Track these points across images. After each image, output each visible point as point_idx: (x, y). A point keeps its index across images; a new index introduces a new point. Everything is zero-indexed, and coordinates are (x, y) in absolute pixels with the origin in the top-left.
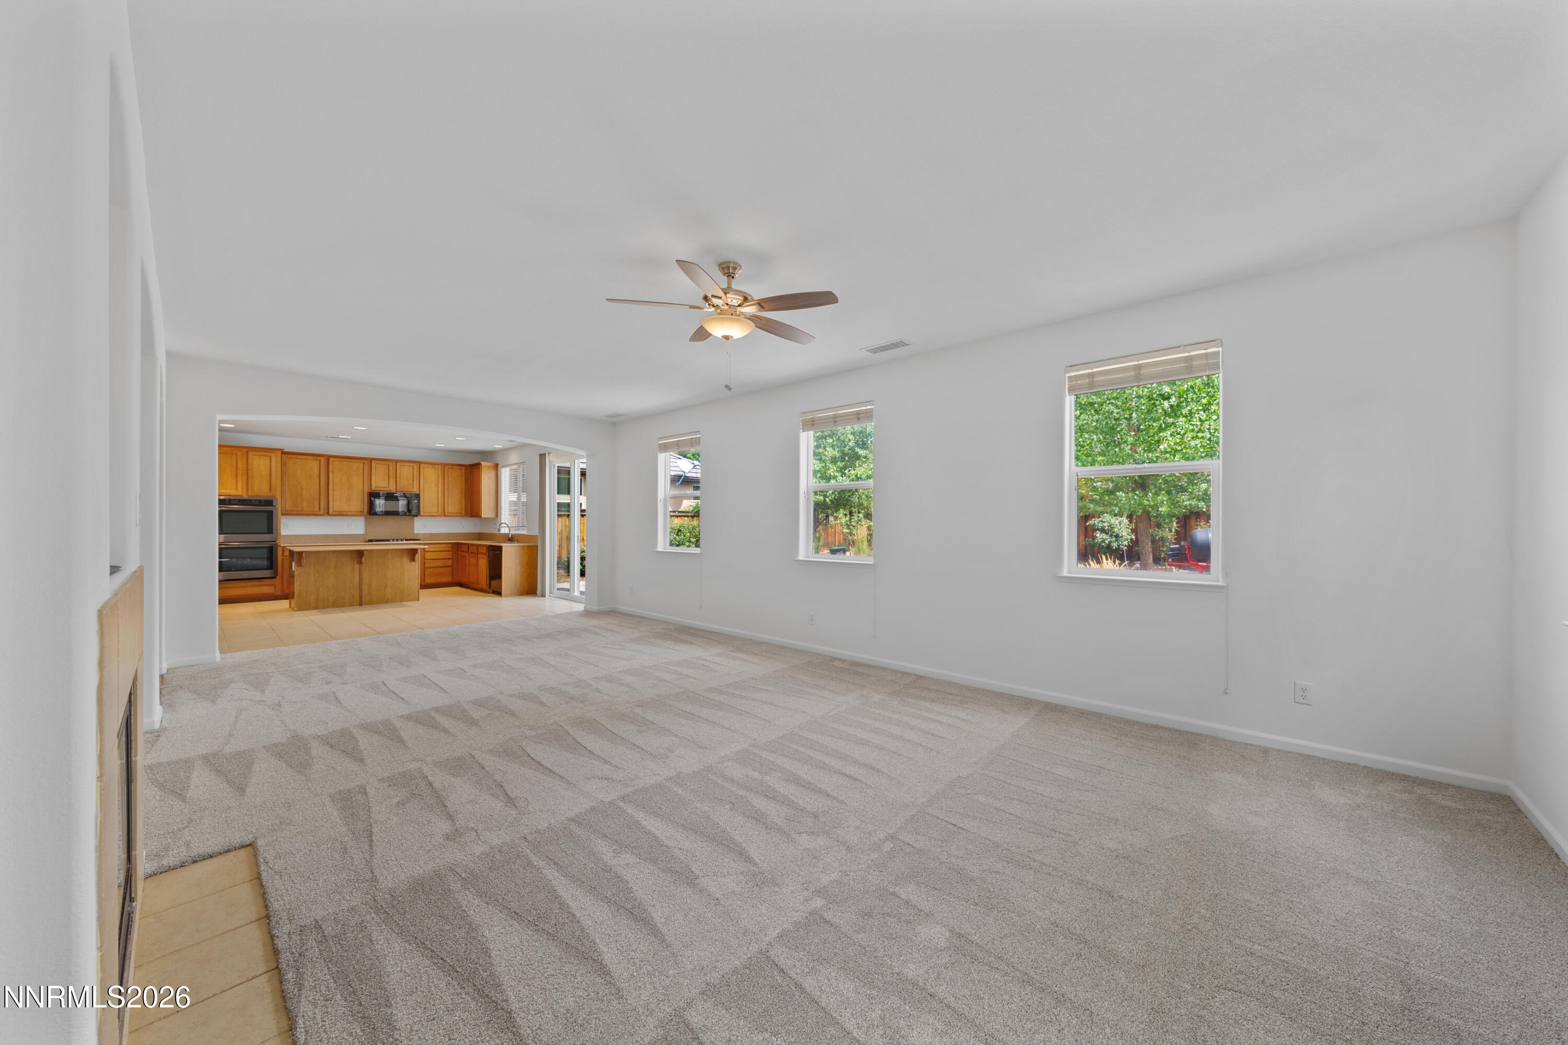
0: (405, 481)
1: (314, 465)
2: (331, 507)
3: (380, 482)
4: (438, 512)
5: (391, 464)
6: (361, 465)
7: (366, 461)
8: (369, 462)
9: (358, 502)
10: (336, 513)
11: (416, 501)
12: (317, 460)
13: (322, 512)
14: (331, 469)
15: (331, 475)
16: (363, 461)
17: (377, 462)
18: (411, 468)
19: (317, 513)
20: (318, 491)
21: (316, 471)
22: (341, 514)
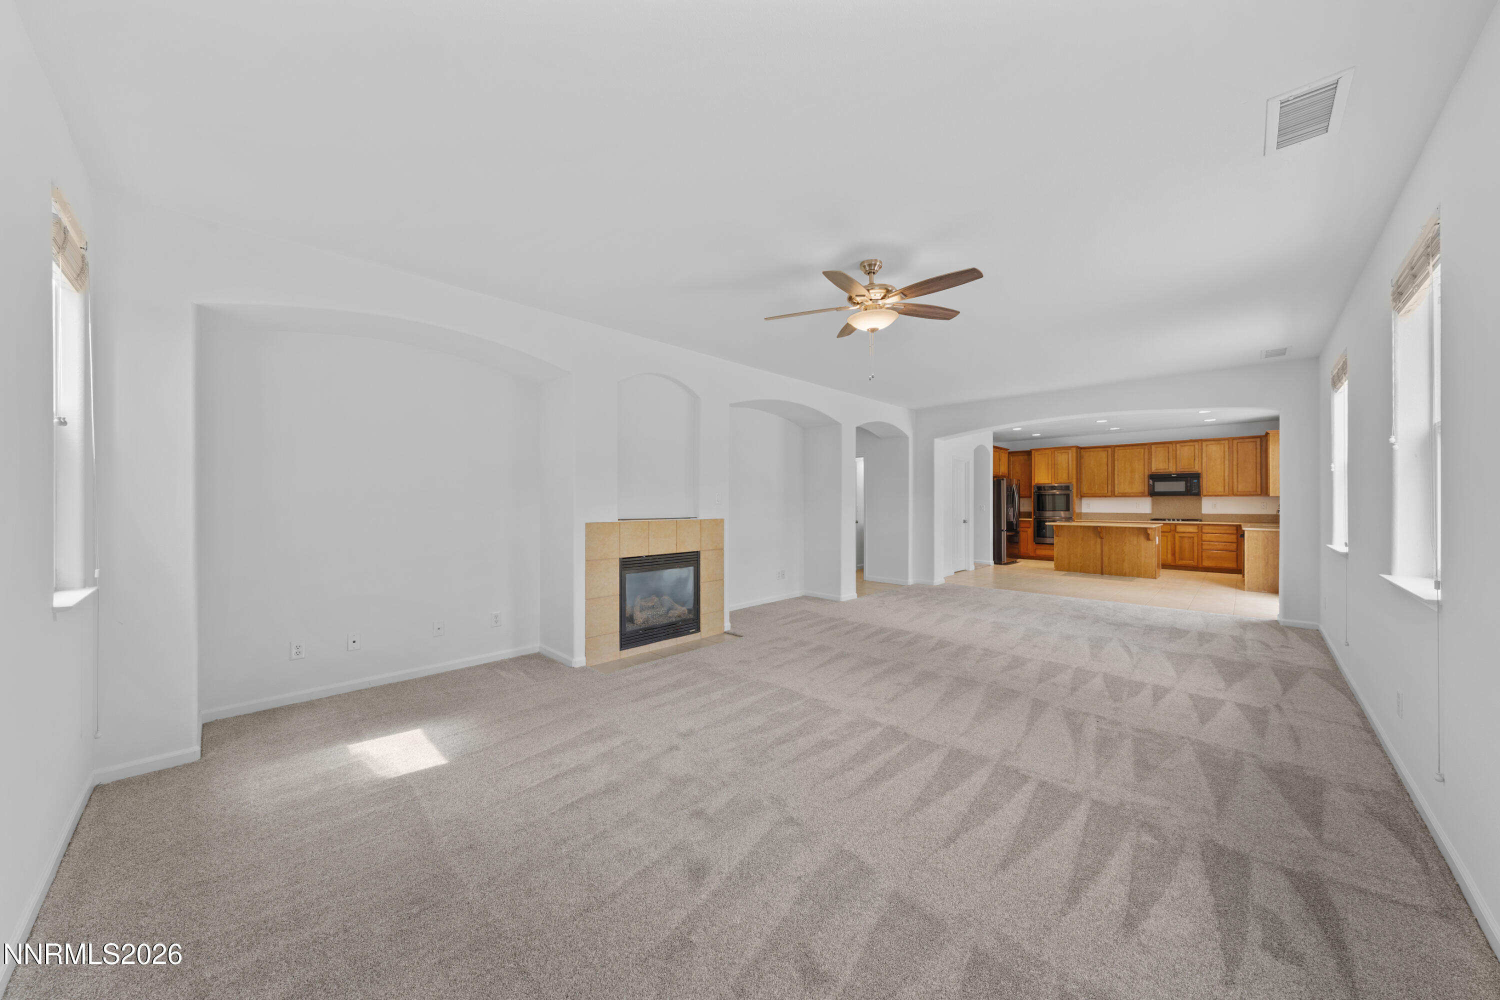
0: (1185, 462)
1: (1103, 455)
2: (1116, 489)
3: (1160, 465)
4: (1224, 491)
5: (1170, 446)
6: (1143, 450)
7: (1147, 447)
8: (1148, 446)
9: (1140, 485)
10: (1120, 495)
11: (1196, 481)
12: (1105, 451)
13: (1109, 494)
14: (1116, 457)
15: (1116, 462)
16: (1143, 446)
17: (1156, 446)
18: (1193, 448)
19: (1105, 495)
20: (1106, 476)
21: (1105, 460)
22: (1124, 495)
